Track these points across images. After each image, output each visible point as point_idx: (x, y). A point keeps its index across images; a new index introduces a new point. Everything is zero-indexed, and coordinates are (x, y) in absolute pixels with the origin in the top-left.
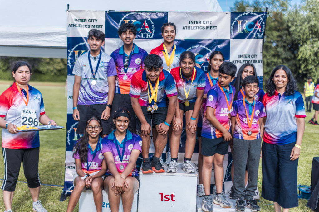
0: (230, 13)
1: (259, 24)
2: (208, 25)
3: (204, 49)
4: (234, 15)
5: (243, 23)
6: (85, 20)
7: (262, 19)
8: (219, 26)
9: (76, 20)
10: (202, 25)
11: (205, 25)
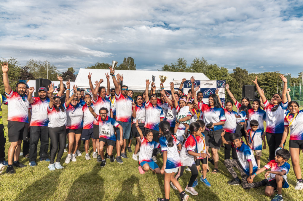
0: (216, 81)
1: (224, 84)
2: (211, 84)
3: (210, 91)
4: (217, 81)
5: (220, 83)
6: (178, 83)
7: (224, 82)
8: (214, 84)
9: (176, 83)
10: (209, 84)
11: (210, 84)
